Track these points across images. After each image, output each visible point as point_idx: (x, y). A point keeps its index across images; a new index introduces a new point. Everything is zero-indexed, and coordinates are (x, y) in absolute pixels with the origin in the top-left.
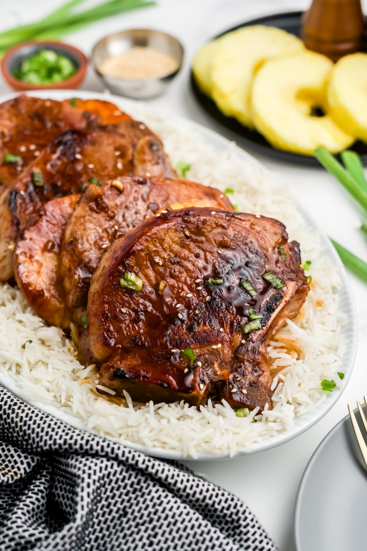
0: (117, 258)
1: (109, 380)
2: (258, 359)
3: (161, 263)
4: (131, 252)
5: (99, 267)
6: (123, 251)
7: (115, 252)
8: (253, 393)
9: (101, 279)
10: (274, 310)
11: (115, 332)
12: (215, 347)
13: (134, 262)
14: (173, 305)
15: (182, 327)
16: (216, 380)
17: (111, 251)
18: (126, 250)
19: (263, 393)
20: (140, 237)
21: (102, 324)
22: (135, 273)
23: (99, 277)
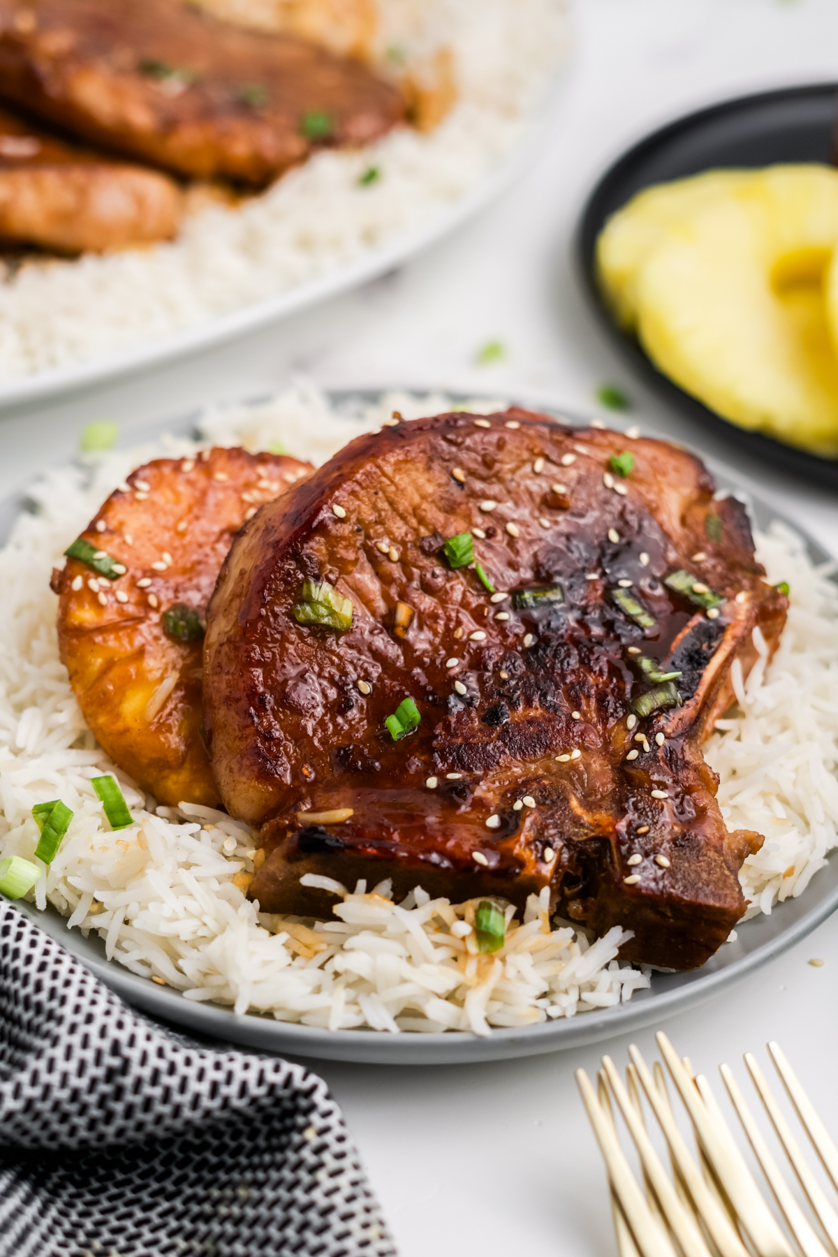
0: (278, 542)
1: (284, 862)
2: (687, 778)
3: (395, 555)
4: (315, 524)
5: (225, 576)
6: (294, 524)
7: (268, 531)
8: (686, 865)
9: (236, 604)
10: (707, 660)
11: (287, 739)
12: (564, 758)
13: (324, 551)
14: (438, 662)
15: (469, 715)
16: (581, 839)
17: (257, 530)
18: (301, 519)
19: (713, 864)
20: (336, 485)
21: (249, 721)
22: (329, 581)
23: (232, 600)
